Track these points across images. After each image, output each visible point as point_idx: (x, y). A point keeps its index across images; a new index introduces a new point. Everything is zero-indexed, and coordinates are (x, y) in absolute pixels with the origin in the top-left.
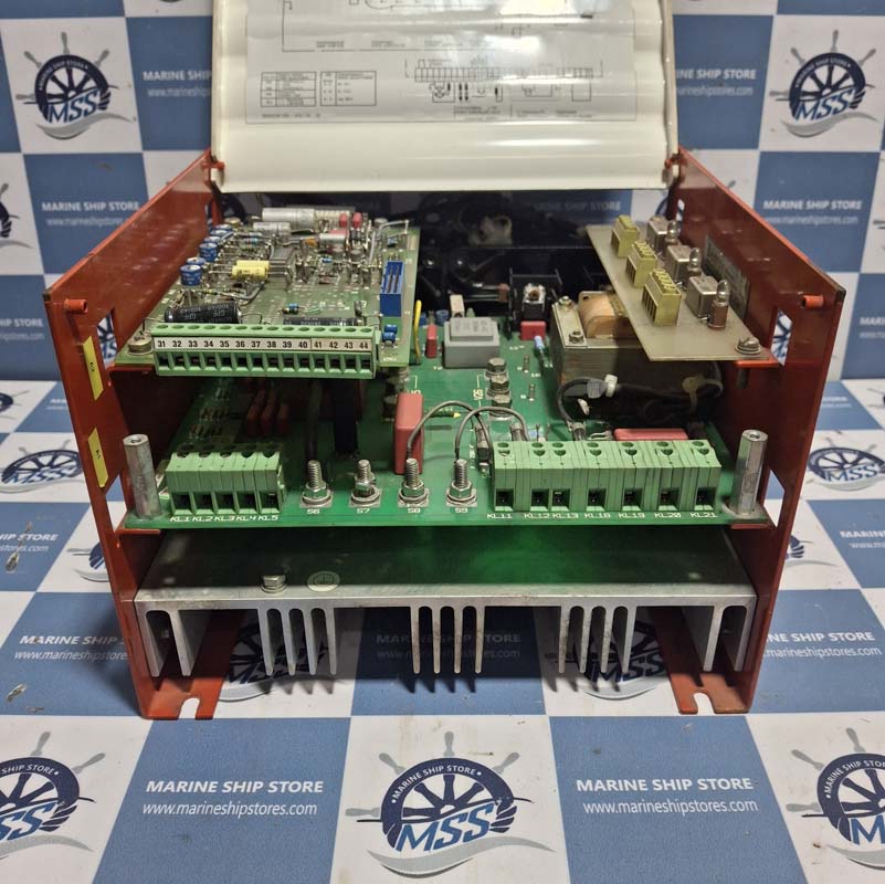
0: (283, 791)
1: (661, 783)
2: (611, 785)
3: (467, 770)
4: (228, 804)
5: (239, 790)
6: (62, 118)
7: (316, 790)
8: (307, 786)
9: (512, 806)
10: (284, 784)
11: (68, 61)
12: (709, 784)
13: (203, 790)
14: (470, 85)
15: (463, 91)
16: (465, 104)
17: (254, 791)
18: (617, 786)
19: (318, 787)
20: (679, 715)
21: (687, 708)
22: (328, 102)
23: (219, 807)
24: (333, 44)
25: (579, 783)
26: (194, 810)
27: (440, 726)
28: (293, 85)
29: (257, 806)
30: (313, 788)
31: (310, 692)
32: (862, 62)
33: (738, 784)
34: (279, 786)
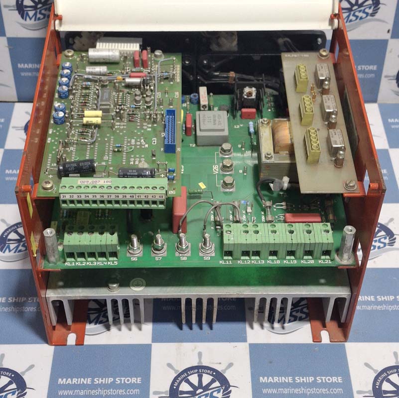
0: (123, 382)
1: (299, 379)
2: (276, 379)
3: (209, 371)
4: (98, 389)
5: (102, 382)
7: (138, 382)
8: (134, 380)
9: (229, 390)
10: (123, 379)
12: (322, 379)
13: (85, 383)
17: (109, 383)
18: (279, 380)
19: (139, 380)
20: (312, 343)
21: (316, 338)
23: (94, 391)
25: (261, 378)
26: (82, 393)
27: (195, 348)
29: (111, 390)
30: (137, 381)
33: (336, 380)
34: (121, 380)
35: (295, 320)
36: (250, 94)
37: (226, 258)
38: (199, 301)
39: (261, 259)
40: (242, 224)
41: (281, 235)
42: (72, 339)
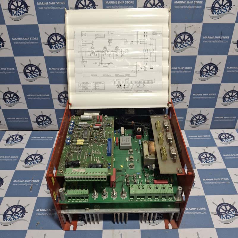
6: (30, 77)
11: (31, 65)
14: (125, 85)
15: (124, 86)
16: (124, 89)
20: (165, 229)
21: (167, 227)
22: (94, 89)
24: (95, 75)
27: (120, 232)
28: (86, 85)
31: (94, 224)
32: (218, 65)
35: (158, 219)
36: (139, 130)
37: (131, 199)
38: (121, 214)
39: (145, 199)
40: (137, 185)
41: (153, 190)
42: (72, 227)
